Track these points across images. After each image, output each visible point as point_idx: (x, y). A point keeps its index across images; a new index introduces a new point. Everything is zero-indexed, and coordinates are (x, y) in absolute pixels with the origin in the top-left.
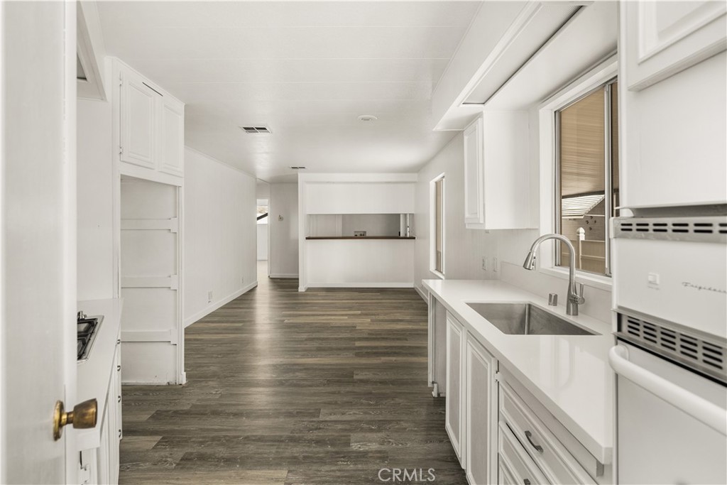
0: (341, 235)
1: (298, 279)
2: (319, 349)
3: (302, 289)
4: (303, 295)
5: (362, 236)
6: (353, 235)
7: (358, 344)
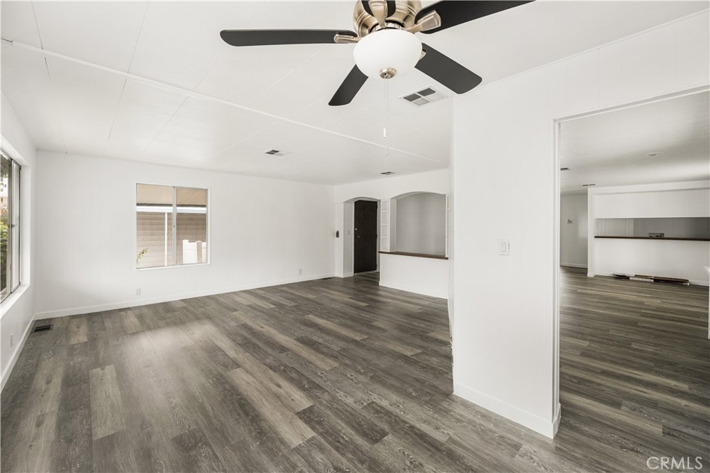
0: (632, 236)
1: (587, 269)
2: (607, 308)
3: (590, 274)
4: (591, 279)
5: (660, 237)
6: (648, 236)
7: (643, 311)
